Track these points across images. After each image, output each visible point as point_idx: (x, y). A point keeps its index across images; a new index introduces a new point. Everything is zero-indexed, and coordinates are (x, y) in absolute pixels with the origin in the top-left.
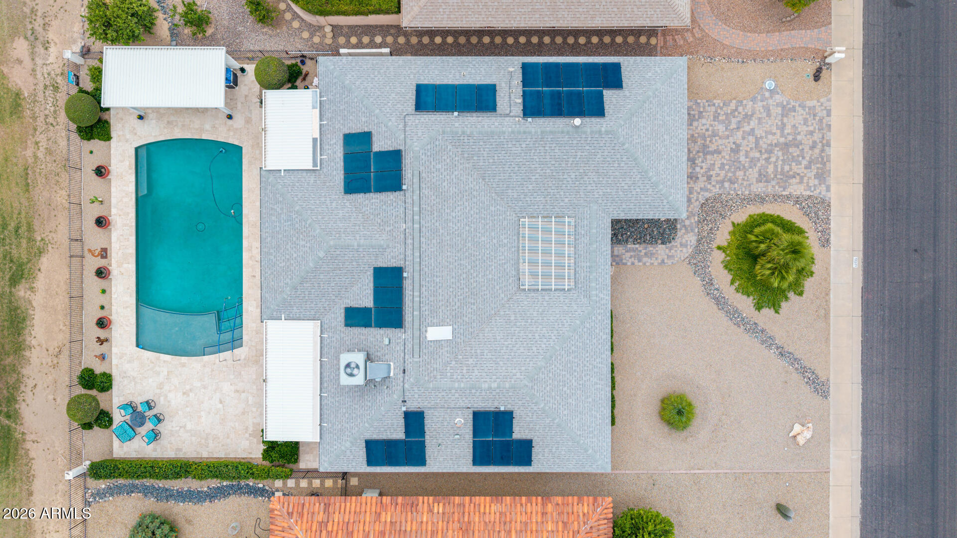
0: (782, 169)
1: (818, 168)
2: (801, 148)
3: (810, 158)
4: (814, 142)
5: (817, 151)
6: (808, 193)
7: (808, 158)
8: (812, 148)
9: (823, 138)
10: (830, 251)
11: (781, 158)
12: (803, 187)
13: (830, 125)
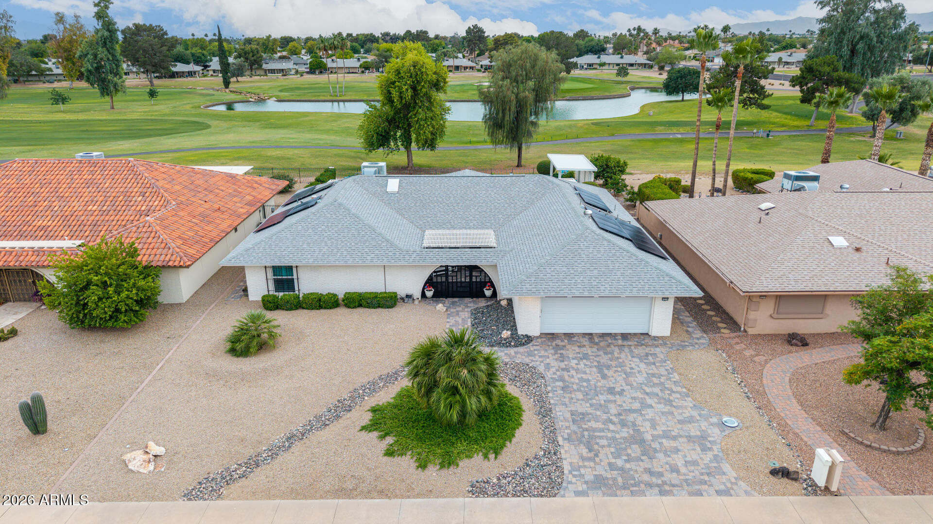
0: (600, 437)
1: (615, 479)
2: (643, 458)
3: (631, 469)
4: (660, 475)
5: (646, 477)
6: (567, 468)
7: (628, 466)
8: (651, 473)
9: (673, 486)
10: (464, 496)
11: (617, 436)
12: (575, 461)
13: (701, 495)
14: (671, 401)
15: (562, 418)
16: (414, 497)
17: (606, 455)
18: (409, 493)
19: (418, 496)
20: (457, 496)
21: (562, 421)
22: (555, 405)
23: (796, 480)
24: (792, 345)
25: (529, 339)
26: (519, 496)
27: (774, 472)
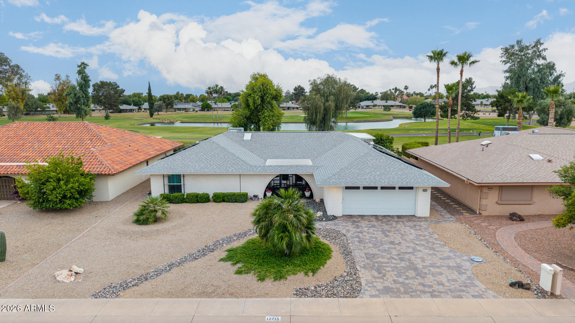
0: (386, 267)
1: (398, 289)
2: (417, 277)
3: (408, 284)
4: (430, 286)
5: (421, 288)
6: (363, 283)
7: (407, 281)
8: (424, 285)
9: (441, 292)
10: (291, 297)
11: (398, 266)
12: (370, 279)
13: (462, 298)
14: (434, 248)
15: (359, 256)
16: (255, 297)
17: (391, 276)
18: (252, 294)
19: (258, 296)
20: (286, 297)
21: (359, 258)
22: (354, 250)
23: (528, 289)
24: (513, 220)
25: (334, 218)
26: (330, 297)
27: (512, 285)
